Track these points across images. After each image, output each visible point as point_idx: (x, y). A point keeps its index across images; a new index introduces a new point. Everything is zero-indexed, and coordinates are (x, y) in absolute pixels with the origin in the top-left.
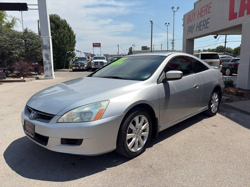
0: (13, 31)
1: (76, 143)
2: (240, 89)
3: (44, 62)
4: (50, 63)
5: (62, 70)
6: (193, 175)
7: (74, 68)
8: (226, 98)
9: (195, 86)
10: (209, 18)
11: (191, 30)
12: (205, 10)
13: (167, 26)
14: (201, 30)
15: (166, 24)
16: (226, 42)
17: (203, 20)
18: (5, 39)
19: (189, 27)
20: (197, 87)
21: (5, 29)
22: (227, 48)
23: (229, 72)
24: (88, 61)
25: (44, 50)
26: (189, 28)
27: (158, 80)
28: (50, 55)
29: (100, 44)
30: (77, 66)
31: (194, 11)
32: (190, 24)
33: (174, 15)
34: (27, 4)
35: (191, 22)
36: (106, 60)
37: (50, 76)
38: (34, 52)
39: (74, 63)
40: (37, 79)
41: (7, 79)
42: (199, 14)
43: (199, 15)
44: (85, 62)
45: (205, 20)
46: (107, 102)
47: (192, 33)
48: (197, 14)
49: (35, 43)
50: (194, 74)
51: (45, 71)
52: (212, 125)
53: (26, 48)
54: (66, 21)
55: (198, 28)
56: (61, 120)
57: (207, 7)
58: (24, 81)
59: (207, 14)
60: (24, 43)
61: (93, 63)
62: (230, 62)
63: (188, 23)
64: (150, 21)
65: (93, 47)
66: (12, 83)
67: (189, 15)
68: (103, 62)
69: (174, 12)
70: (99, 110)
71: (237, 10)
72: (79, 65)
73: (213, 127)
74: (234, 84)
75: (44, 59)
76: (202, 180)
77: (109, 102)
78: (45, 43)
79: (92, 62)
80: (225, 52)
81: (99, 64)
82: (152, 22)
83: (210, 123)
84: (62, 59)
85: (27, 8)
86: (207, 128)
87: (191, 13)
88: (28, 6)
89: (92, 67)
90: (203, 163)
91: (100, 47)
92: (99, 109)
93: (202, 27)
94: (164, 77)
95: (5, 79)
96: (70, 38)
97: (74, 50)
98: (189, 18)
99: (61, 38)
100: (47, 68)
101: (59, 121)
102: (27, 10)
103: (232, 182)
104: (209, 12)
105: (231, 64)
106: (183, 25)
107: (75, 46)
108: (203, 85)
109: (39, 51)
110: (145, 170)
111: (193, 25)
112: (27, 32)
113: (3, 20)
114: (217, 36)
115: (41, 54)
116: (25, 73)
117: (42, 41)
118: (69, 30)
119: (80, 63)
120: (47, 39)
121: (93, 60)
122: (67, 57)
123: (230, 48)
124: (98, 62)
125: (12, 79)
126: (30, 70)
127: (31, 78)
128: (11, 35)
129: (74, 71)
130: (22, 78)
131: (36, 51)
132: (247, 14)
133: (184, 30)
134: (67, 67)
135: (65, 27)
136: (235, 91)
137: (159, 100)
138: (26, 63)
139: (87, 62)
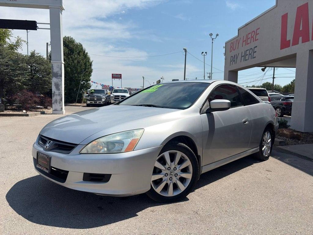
0: (17, 54)
1: (102, 179)
2: (295, 131)
3: (53, 92)
4: (60, 95)
5: (74, 104)
6: (249, 223)
7: (89, 102)
8: (280, 141)
9: (244, 120)
10: (256, 47)
11: (234, 60)
12: (252, 37)
13: (204, 55)
14: (247, 60)
15: (203, 53)
16: (274, 78)
17: (249, 49)
18: (7, 63)
19: (232, 56)
20: (247, 123)
21: (6, 51)
22: (276, 85)
23: (280, 113)
24: (107, 94)
25: (54, 78)
26: (232, 58)
27: (201, 109)
28: (61, 84)
29: (121, 75)
30: (93, 100)
31: (239, 38)
32: (233, 53)
33: (213, 43)
34: (36, 22)
35: (234, 50)
36: (129, 94)
37: (59, 110)
38: (42, 80)
39: (88, 96)
40: (43, 113)
41: (6, 112)
42: (244, 41)
43: (244, 43)
44: (103, 95)
45: (252, 49)
46: (141, 131)
47: (236, 63)
48: (241, 41)
49: (44, 69)
50: (243, 107)
51: (54, 104)
52: (266, 170)
53: (31, 75)
54: (82, 46)
55: (243, 58)
56: (84, 151)
57: (253, 33)
58: (27, 115)
59: (253, 41)
60: (29, 68)
61: (112, 97)
62: (281, 100)
63: (231, 52)
64: (184, 49)
65: (112, 78)
66: (12, 117)
67: (232, 43)
68: (125, 96)
69: (213, 39)
70: (133, 140)
71: (290, 37)
72: (95, 99)
73: (267, 172)
74: (288, 124)
75: (54, 89)
76: (261, 228)
77: (144, 131)
78: (55, 70)
79: (112, 95)
80: (273, 90)
81: (120, 99)
82: (185, 50)
83: (263, 168)
84: (73, 91)
85: (37, 26)
86: (260, 172)
87: (235, 40)
88: (38, 25)
89: (111, 102)
90: (259, 210)
91: (121, 78)
92: (131, 139)
93: (247, 57)
94: (208, 107)
95: (3, 111)
96: (86, 66)
97: (90, 81)
98: (232, 45)
99: (75, 65)
100: (56, 101)
101: (83, 152)
102: (37, 30)
103: (298, 232)
104: (256, 39)
105: (281, 103)
106: (225, 54)
107: (91, 76)
108: (253, 120)
109: (48, 79)
110: (189, 216)
111: (236, 55)
112: (34, 55)
113: (5, 41)
114: (265, 69)
115: (49, 83)
116: (28, 106)
117: (53, 67)
118: (85, 56)
119: (97, 97)
120: (58, 65)
121: (112, 93)
122: (81, 89)
123: (278, 86)
124: (118, 96)
125: (11, 112)
126: (35, 102)
127: (36, 112)
128: (14, 58)
129: (88, 105)
130: (24, 111)
131: (44, 79)
132: (303, 42)
133: (225, 59)
134: (79, 102)
135: (80, 52)
136: (290, 133)
137: (202, 134)
138: (30, 94)
139: (105, 96)
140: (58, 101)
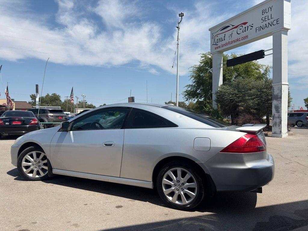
3: (273, 115)
4: (280, 117)
25: (275, 100)
28: (281, 106)
37: (278, 133)
51: (273, 126)
75: (274, 112)
78: (276, 92)
85: (264, 54)
100: (275, 123)
102: (265, 57)
117: (273, 89)
120: (279, 87)
140: (278, 124)
